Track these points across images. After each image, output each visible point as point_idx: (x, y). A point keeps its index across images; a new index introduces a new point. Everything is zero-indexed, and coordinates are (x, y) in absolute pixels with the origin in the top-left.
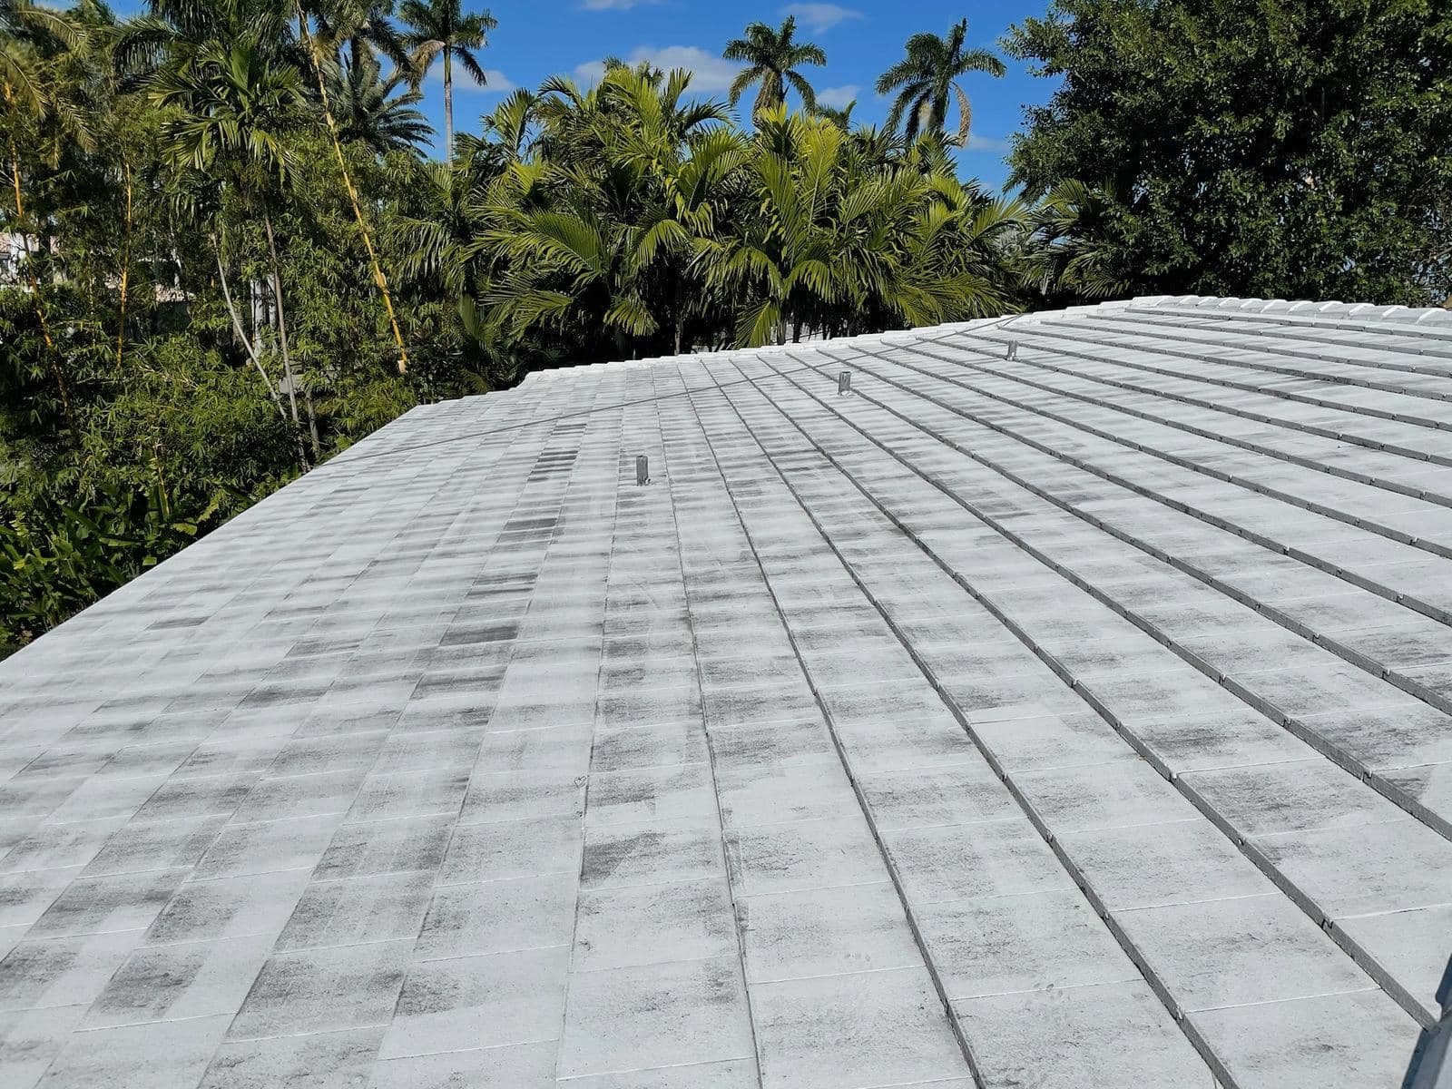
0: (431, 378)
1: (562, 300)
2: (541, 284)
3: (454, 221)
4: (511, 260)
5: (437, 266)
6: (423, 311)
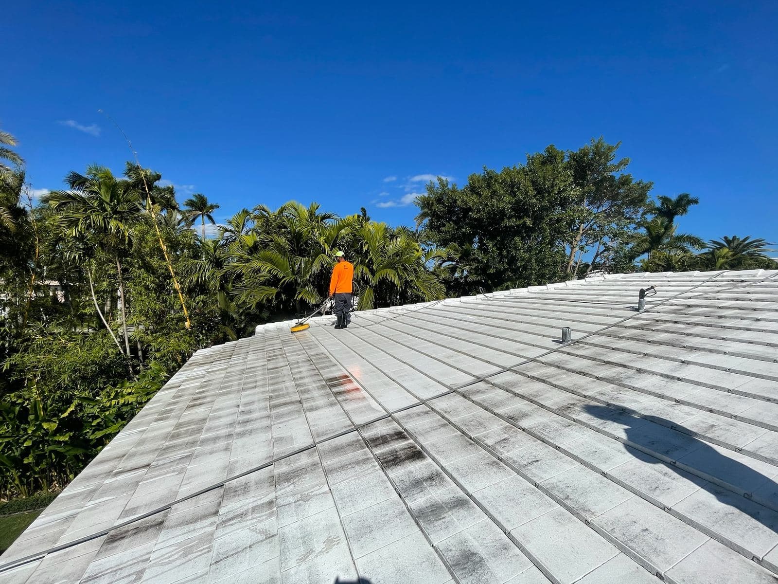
0: (204, 332)
1: (274, 291)
2: (263, 284)
3: (214, 260)
4: (243, 274)
5: (205, 279)
6: (197, 299)
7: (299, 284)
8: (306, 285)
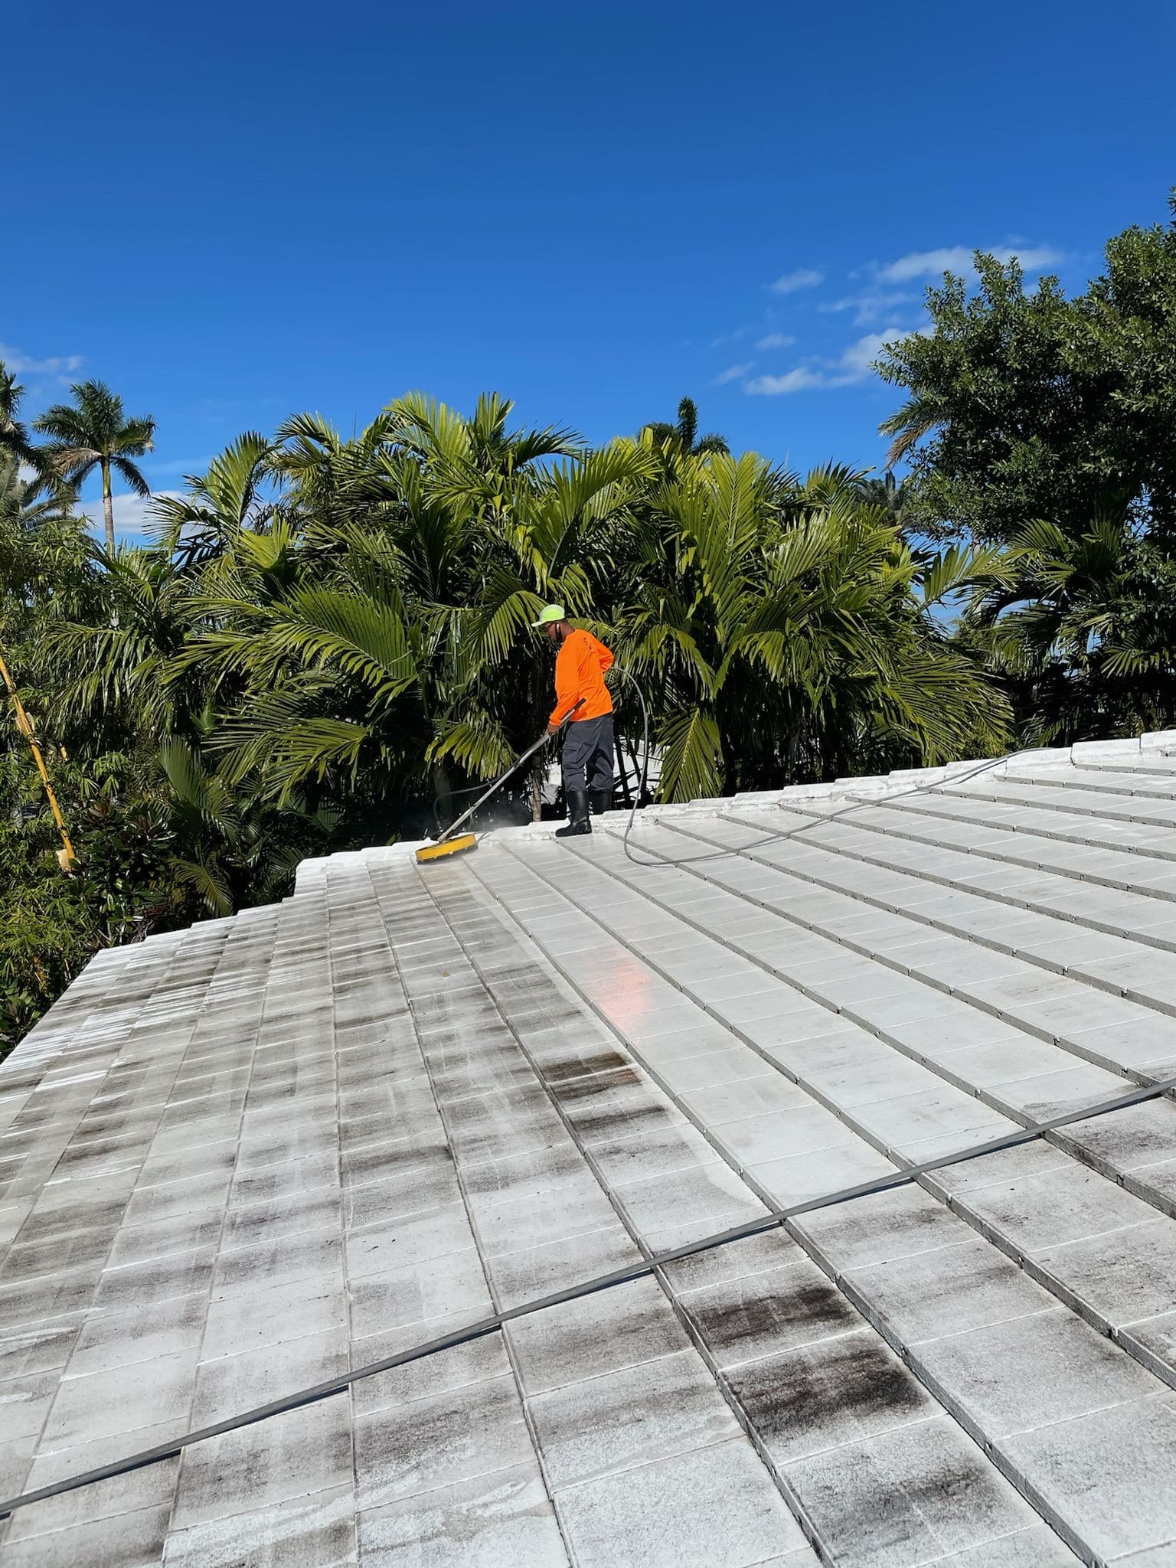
0: (119, 884)
1: (352, 734)
2: (311, 709)
3: (150, 625)
4: (248, 673)
5: (123, 694)
6: (100, 766)
7: (444, 706)
8: (464, 708)
